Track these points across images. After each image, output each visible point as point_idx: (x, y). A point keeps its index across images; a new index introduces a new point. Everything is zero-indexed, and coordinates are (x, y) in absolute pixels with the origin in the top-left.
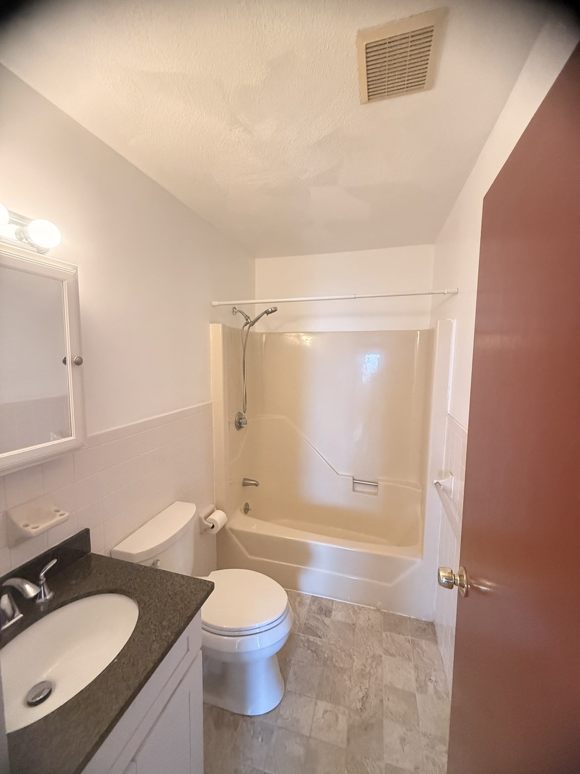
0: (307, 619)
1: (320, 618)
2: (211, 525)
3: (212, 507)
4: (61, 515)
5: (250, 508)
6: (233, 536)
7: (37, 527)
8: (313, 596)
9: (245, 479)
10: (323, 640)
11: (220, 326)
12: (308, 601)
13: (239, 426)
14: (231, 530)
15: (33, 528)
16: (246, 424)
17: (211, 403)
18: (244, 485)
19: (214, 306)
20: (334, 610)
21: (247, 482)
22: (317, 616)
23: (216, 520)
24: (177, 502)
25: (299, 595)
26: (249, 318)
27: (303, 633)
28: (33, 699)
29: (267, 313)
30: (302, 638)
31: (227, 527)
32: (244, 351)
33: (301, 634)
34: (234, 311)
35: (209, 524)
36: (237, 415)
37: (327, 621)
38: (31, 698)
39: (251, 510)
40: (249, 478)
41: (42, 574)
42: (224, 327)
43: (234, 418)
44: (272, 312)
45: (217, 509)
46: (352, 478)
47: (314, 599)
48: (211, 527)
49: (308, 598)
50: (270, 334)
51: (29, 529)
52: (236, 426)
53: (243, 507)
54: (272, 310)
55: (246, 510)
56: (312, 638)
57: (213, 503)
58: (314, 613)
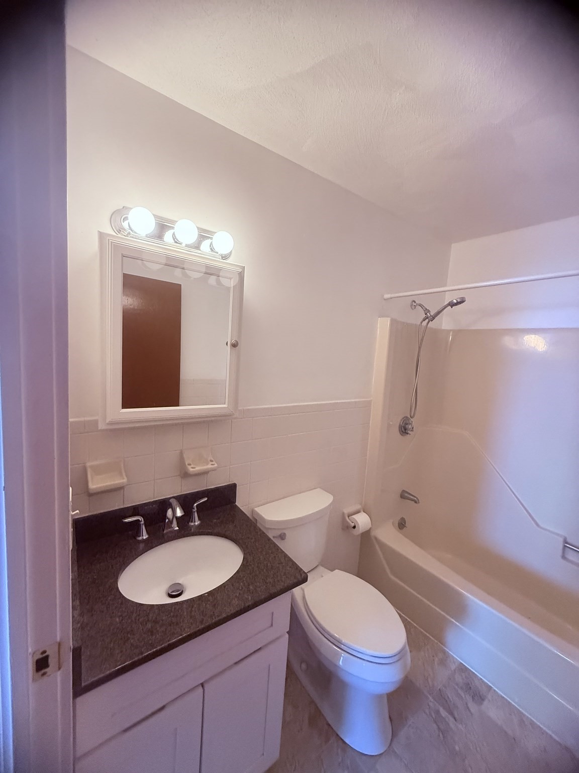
0: (445, 687)
1: (464, 697)
2: (353, 525)
3: (358, 507)
4: (212, 465)
5: (407, 525)
6: (377, 547)
7: (195, 468)
8: (461, 663)
9: (404, 491)
10: (460, 726)
11: (389, 320)
12: (453, 667)
13: (404, 430)
14: (376, 538)
15: (192, 468)
16: (412, 431)
17: (371, 400)
18: (403, 496)
19: (385, 300)
20: (489, 701)
21: (406, 495)
22: (460, 691)
23: (359, 522)
24: (318, 489)
25: (444, 652)
26: (429, 311)
27: (433, 698)
28: (172, 592)
29: (452, 305)
30: (431, 704)
31: (373, 533)
32: (420, 348)
33: (431, 698)
34: (414, 305)
35: (351, 523)
36: (403, 418)
37: (473, 707)
38: (171, 591)
39: (406, 527)
40: (411, 493)
41: (195, 505)
42: (394, 322)
43: (397, 421)
44: (458, 303)
45: (364, 512)
46: (561, 540)
47: (462, 669)
48: (353, 526)
49: (454, 662)
50: (460, 331)
51: (189, 467)
52: (400, 431)
53: (397, 519)
54: (457, 301)
55: (402, 525)
56: (444, 713)
57: (361, 504)
58: (457, 685)
